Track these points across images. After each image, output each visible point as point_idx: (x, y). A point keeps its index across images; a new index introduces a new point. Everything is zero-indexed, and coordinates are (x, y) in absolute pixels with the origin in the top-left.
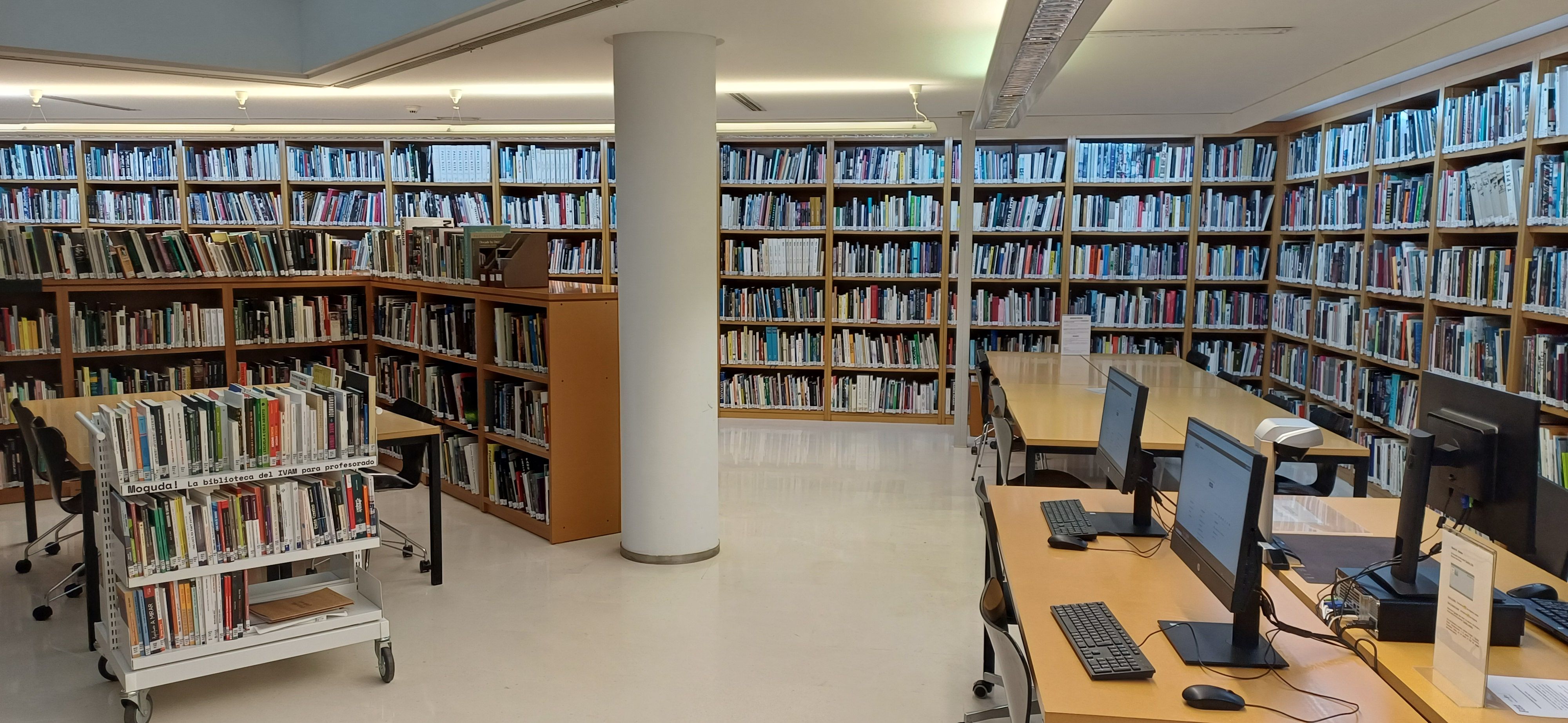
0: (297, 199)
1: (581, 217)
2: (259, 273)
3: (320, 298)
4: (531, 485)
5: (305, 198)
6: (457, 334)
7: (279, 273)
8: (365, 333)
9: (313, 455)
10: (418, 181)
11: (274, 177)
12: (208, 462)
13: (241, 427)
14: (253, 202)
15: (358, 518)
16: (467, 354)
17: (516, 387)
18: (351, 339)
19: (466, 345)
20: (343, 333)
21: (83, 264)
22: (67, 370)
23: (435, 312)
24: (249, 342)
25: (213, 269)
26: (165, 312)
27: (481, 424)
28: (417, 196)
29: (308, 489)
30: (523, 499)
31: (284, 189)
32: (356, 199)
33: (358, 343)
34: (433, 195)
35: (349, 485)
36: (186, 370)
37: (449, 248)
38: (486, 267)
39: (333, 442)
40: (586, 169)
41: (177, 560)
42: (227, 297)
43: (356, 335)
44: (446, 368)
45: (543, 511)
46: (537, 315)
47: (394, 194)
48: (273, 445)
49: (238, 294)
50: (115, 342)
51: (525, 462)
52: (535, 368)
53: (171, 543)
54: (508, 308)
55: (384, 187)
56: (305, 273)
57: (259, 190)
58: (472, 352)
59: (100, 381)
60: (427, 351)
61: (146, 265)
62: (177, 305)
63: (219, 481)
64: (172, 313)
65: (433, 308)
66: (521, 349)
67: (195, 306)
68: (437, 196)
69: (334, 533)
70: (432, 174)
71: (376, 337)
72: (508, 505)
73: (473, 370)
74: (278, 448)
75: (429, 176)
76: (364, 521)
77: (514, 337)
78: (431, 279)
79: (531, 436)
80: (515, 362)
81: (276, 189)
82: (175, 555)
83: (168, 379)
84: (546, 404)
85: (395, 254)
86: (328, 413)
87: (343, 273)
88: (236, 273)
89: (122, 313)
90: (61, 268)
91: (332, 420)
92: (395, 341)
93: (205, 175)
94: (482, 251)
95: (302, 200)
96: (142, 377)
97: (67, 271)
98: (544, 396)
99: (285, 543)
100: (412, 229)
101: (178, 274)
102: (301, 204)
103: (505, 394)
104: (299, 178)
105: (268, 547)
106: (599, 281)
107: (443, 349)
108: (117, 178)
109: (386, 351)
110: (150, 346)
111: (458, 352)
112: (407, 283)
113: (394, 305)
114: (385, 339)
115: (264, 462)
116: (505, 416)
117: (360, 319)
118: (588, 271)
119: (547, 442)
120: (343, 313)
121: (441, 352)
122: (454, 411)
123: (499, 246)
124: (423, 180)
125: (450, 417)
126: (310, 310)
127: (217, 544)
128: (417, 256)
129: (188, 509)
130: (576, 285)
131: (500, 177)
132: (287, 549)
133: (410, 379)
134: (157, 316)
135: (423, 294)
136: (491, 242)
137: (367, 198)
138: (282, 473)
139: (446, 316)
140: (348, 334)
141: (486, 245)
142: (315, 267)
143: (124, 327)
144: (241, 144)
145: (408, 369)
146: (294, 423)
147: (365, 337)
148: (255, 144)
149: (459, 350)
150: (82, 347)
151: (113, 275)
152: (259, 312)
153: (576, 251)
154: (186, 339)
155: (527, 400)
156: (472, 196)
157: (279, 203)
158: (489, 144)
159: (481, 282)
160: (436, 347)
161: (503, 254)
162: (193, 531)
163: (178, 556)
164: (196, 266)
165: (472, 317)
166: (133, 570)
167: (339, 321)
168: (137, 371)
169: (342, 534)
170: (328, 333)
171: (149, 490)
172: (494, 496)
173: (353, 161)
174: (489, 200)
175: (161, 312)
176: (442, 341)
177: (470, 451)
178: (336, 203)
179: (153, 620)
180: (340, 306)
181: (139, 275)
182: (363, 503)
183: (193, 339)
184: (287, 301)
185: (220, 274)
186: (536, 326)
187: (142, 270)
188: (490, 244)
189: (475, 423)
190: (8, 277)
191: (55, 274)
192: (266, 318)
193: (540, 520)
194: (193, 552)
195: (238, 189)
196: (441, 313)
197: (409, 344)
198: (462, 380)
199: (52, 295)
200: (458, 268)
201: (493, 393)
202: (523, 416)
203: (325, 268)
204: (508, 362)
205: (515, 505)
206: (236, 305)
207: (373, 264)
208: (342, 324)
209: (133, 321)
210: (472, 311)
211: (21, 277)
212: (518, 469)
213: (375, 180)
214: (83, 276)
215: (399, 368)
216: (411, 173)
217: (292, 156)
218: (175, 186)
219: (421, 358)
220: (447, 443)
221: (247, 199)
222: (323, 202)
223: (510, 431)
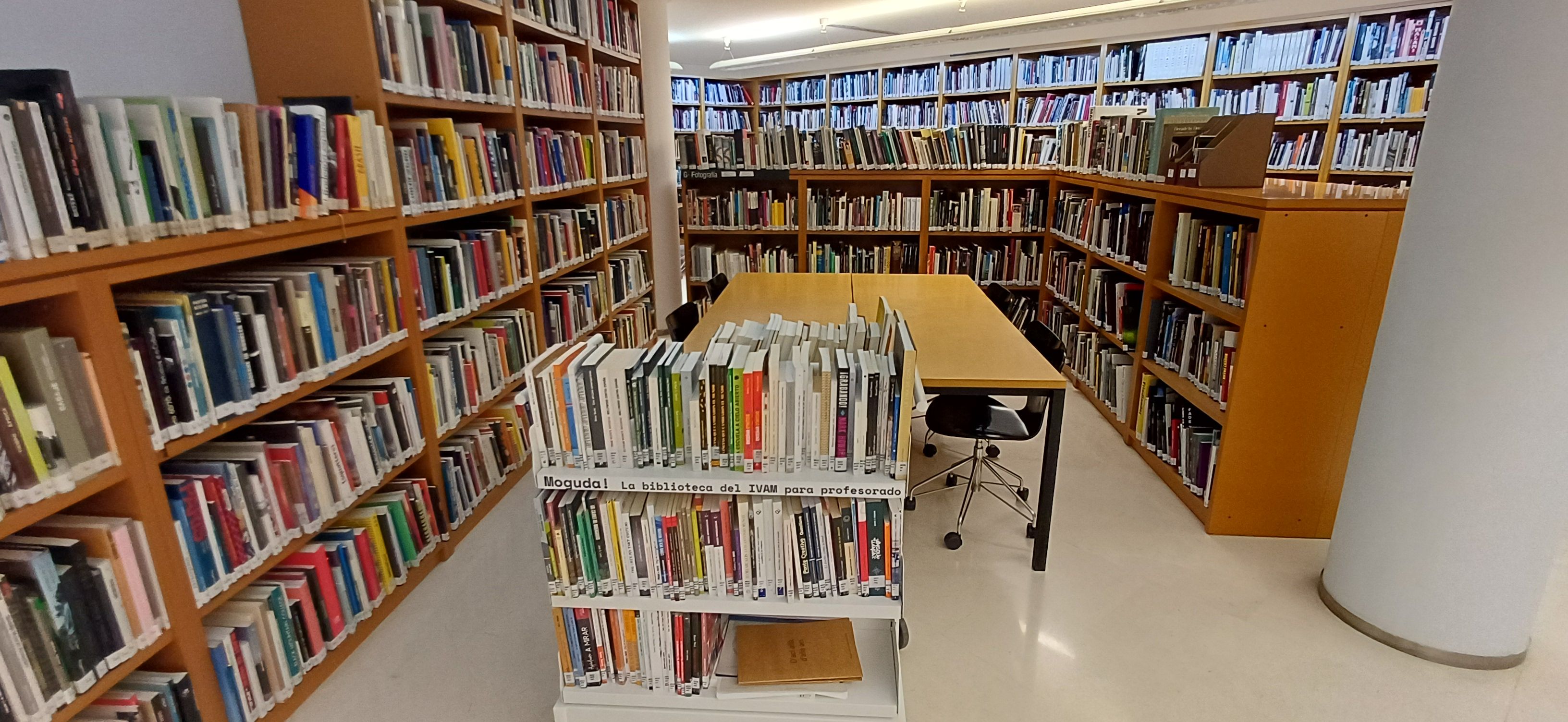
0: (1021, 104)
1: (1304, 107)
2: (954, 167)
3: (1006, 190)
4: (1190, 445)
5: (1027, 102)
6: (1128, 237)
7: (972, 166)
8: (1043, 226)
9: (812, 461)
10: (1128, 82)
11: (1006, 87)
12: (660, 451)
13: (705, 409)
14: (988, 108)
15: (872, 566)
16: (1136, 263)
17: (1190, 315)
18: (1029, 231)
19: (1137, 252)
20: (1023, 225)
21: (819, 158)
22: (802, 241)
23: (1108, 211)
24: (940, 228)
25: (917, 162)
26: (875, 200)
27: (1139, 346)
28: (1124, 95)
29: (796, 516)
30: (1176, 454)
31: (1012, 96)
32: (1070, 101)
33: (1036, 234)
34: (1140, 93)
35: (862, 518)
36: (887, 249)
37: (1134, 137)
38: (1177, 160)
39: (843, 446)
40: (1322, 51)
41: (609, 584)
42: (926, 188)
43: (1035, 228)
44: (1112, 275)
45: (1202, 484)
46: (1240, 226)
47: (1103, 94)
48: (748, 442)
49: (935, 185)
50: (837, 224)
51: (1186, 413)
52: (1223, 297)
53: (603, 561)
54: (1196, 213)
55: (1095, 88)
56: (995, 166)
57: (992, 98)
58: (1142, 262)
59: (824, 254)
60: (1094, 252)
61: (863, 158)
62: (886, 193)
63: (664, 486)
64: (881, 200)
65: (1108, 207)
66: (1208, 267)
67: (899, 195)
68: (1144, 94)
69: (834, 583)
70: (1142, 73)
71: (1053, 230)
72: (1156, 453)
73: (1141, 282)
74: (758, 445)
75: (1139, 75)
76: (883, 573)
77: (1200, 252)
78: (1110, 174)
79: (1201, 381)
80: (1194, 283)
81: (1006, 96)
82: (608, 577)
83: (873, 256)
84: (1233, 349)
85: (1080, 146)
86: (838, 401)
87: (1031, 167)
88: (935, 166)
89: (843, 199)
90: (803, 161)
91: (843, 413)
92: (1067, 237)
93: (957, 88)
94: (1176, 140)
95: (1024, 103)
96: (854, 252)
97: (807, 162)
98: (1230, 338)
99: (758, 587)
100: (1099, 119)
101: (887, 166)
102: (1024, 107)
103: (1174, 320)
104: (1026, 86)
105: (736, 585)
106: (1313, 177)
107: (1112, 253)
108: (901, 95)
109: (1060, 245)
110: (862, 228)
111: (1127, 258)
112: (1087, 177)
113: (1073, 200)
114: (1060, 233)
115: (736, 464)
116: (1170, 345)
117: (1041, 213)
118: (1300, 167)
119: (1225, 399)
120: (1027, 204)
121: (1108, 255)
122: (1112, 322)
123: (1199, 132)
124: (1133, 79)
125: (1108, 328)
126: (995, 201)
127: (662, 573)
128: (1100, 149)
129: (623, 519)
130: (1282, 181)
131: (1214, 70)
132: (762, 594)
133: (1076, 277)
134: (869, 202)
135: (1100, 190)
136: (1190, 129)
137: (1078, 100)
138: (755, 488)
139: (1120, 217)
140: (1027, 226)
141: (1180, 132)
142: (1006, 161)
143: (844, 210)
144: (984, 61)
145: (1075, 267)
146: (783, 411)
147: (1043, 229)
148: (995, 59)
149: (1129, 257)
150: (813, 226)
151: (839, 167)
152: (951, 202)
153: (1289, 145)
154: (890, 224)
155: (1204, 335)
156: (1180, 91)
157: (1007, 107)
158: (1207, 35)
159: (1167, 178)
160: (1104, 250)
161: (1203, 143)
162: (632, 549)
163: (612, 578)
164: (903, 159)
165: (1149, 221)
166: (554, 587)
167: (1020, 213)
168: (851, 248)
169: (846, 585)
170: (1010, 225)
171: (571, 485)
172: (1141, 434)
173: (1072, 66)
174: (1197, 95)
175: (872, 199)
176: (1112, 243)
177: (1122, 372)
178: (1052, 106)
179: (587, 647)
180: (1023, 199)
181: (858, 167)
182: (882, 546)
183: (895, 224)
184: (977, 193)
185: (922, 166)
186: (1236, 241)
187: (860, 163)
188: (1187, 130)
189: (1132, 345)
190: (768, 168)
191: (798, 165)
192: (957, 208)
193: (1195, 494)
194: (631, 576)
195: (978, 98)
196: (1115, 213)
197: (1080, 242)
198: (1126, 291)
199: (796, 182)
200: (1142, 161)
201: (1159, 316)
202: (1193, 352)
203: (1014, 162)
204: (1185, 281)
205: (1165, 457)
206: (932, 195)
207: (1059, 159)
208: (1023, 216)
209: (851, 205)
210: (1149, 214)
211: (776, 167)
212: (1176, 416)
213: (1088, 83)
214: (818, 167)
215: (1067, 264)
216: (1122, 73)
217: (1022, 65)
218: (936, 99)
219: (1088, 257)
220: (1100, 355)
221: (984, 106)
222: (1041, 106)
223: (1172, 365)
